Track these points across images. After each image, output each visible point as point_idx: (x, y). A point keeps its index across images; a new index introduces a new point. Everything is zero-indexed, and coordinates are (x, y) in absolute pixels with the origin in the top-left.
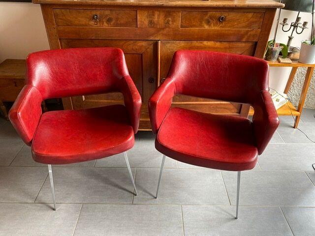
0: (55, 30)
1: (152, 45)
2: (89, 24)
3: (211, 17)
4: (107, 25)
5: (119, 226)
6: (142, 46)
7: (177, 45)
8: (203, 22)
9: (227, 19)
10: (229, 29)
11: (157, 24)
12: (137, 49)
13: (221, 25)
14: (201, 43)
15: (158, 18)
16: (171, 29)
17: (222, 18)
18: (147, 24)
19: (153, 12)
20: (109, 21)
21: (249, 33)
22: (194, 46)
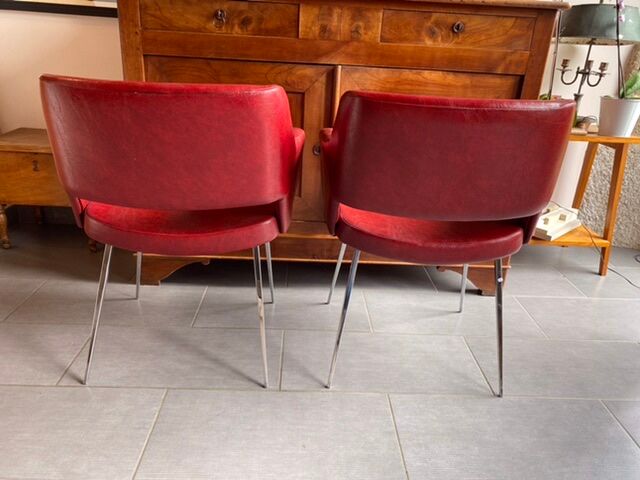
0: (138, 37)
1: (325, 75)
2: (205, 29)
3: (437, 24)
4: (240, 31)
5: (251, 430)
6: (305, 76)
7: (372, 76)
8: (423, 33)
9: (466, 29)
10: (471, 48)
11: (336, 34)
12: (294, 83)
13: (456, 40)
14: (419, 74)
15: (339, 21)
16: (363, 44)
17: (458, 26)
18: (317, 32)
19: (330, 10)
20: (245, 23)
21: (509, 58)
22: (406, 80)
